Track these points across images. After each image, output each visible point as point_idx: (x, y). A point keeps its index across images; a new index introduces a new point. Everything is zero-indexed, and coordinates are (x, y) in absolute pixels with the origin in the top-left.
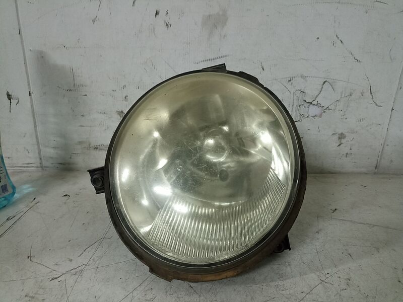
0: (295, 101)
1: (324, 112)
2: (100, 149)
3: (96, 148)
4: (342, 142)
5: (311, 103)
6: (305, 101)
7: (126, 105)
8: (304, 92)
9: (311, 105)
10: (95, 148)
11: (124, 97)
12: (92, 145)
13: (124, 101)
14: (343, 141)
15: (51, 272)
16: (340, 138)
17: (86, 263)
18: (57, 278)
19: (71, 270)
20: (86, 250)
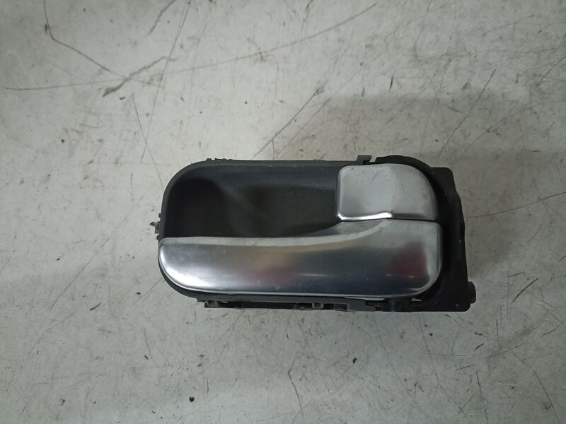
15: (100, 72)
17: (168, 55)
18: (114, 90)
19: (140, 70)
20: (161, 14)
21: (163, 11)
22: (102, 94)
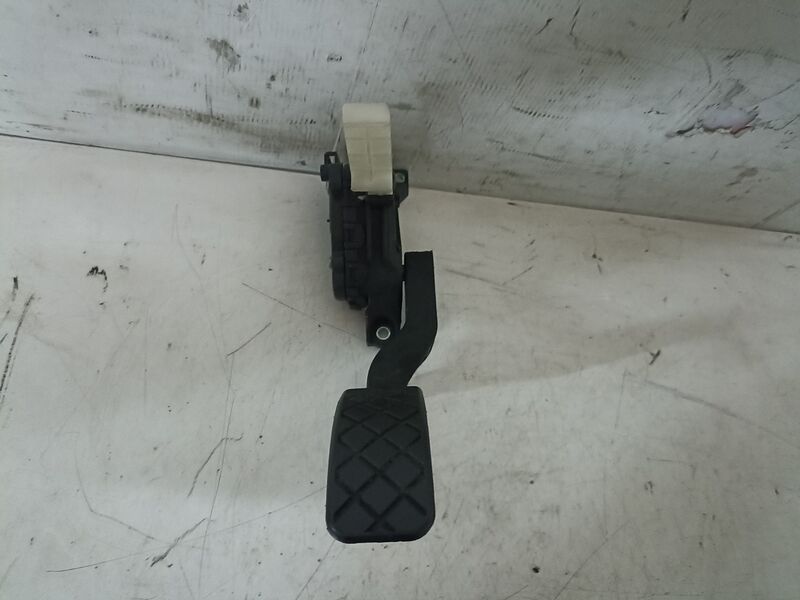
2: (153, 114)
3: (141, 109)
4: (741, 180)
7: (241, 29)
10: (138, 109)
11: (235, 7)
12: (129, 102)
13: (235, 19)
14: (745, 179)
15: (146, 542)
16: (743, 175)
17: (208, 516)
18: (162, 558)
19: (184, 536)
20: (197, 476)
21: (199, 472)
22: (151, 563)
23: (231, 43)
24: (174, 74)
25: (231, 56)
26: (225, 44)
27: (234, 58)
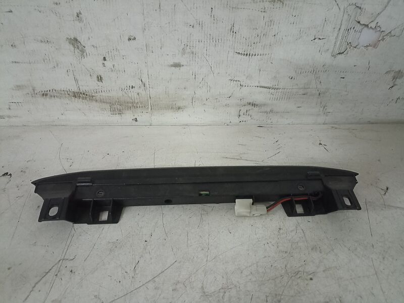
0: (343, 22)
1: (383, 39)
2: (51, 96)
3: (45, 95)
4: (396, 83)
5: (367, 26)
6: (359, 22)
7: (81, 28)
8: (360, 8)
9: (366, 28)
10: (43, 95)
11: (76, 15)
12: (38, 90)
13: (77, 22)
14: (398, 81)
16: (394, 78)
23: (79, 39)
24: (56, 67)
25: (80, 48)
26: (76, 40)
27: (83, 49)
